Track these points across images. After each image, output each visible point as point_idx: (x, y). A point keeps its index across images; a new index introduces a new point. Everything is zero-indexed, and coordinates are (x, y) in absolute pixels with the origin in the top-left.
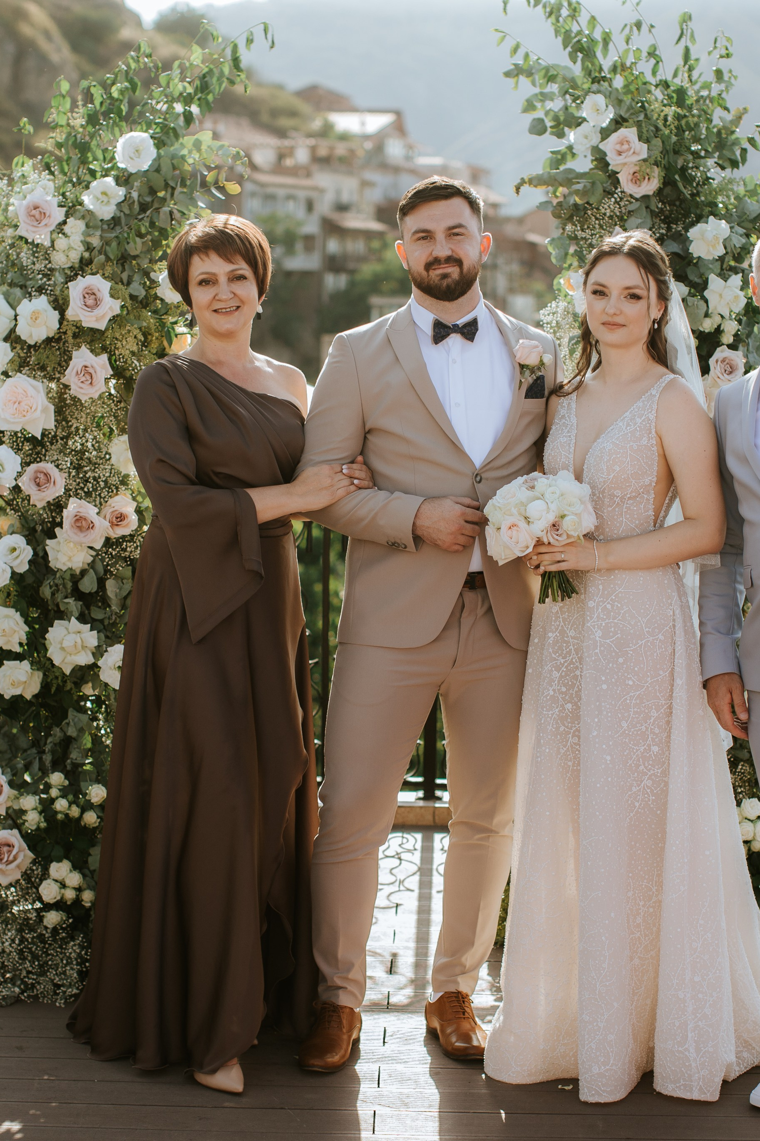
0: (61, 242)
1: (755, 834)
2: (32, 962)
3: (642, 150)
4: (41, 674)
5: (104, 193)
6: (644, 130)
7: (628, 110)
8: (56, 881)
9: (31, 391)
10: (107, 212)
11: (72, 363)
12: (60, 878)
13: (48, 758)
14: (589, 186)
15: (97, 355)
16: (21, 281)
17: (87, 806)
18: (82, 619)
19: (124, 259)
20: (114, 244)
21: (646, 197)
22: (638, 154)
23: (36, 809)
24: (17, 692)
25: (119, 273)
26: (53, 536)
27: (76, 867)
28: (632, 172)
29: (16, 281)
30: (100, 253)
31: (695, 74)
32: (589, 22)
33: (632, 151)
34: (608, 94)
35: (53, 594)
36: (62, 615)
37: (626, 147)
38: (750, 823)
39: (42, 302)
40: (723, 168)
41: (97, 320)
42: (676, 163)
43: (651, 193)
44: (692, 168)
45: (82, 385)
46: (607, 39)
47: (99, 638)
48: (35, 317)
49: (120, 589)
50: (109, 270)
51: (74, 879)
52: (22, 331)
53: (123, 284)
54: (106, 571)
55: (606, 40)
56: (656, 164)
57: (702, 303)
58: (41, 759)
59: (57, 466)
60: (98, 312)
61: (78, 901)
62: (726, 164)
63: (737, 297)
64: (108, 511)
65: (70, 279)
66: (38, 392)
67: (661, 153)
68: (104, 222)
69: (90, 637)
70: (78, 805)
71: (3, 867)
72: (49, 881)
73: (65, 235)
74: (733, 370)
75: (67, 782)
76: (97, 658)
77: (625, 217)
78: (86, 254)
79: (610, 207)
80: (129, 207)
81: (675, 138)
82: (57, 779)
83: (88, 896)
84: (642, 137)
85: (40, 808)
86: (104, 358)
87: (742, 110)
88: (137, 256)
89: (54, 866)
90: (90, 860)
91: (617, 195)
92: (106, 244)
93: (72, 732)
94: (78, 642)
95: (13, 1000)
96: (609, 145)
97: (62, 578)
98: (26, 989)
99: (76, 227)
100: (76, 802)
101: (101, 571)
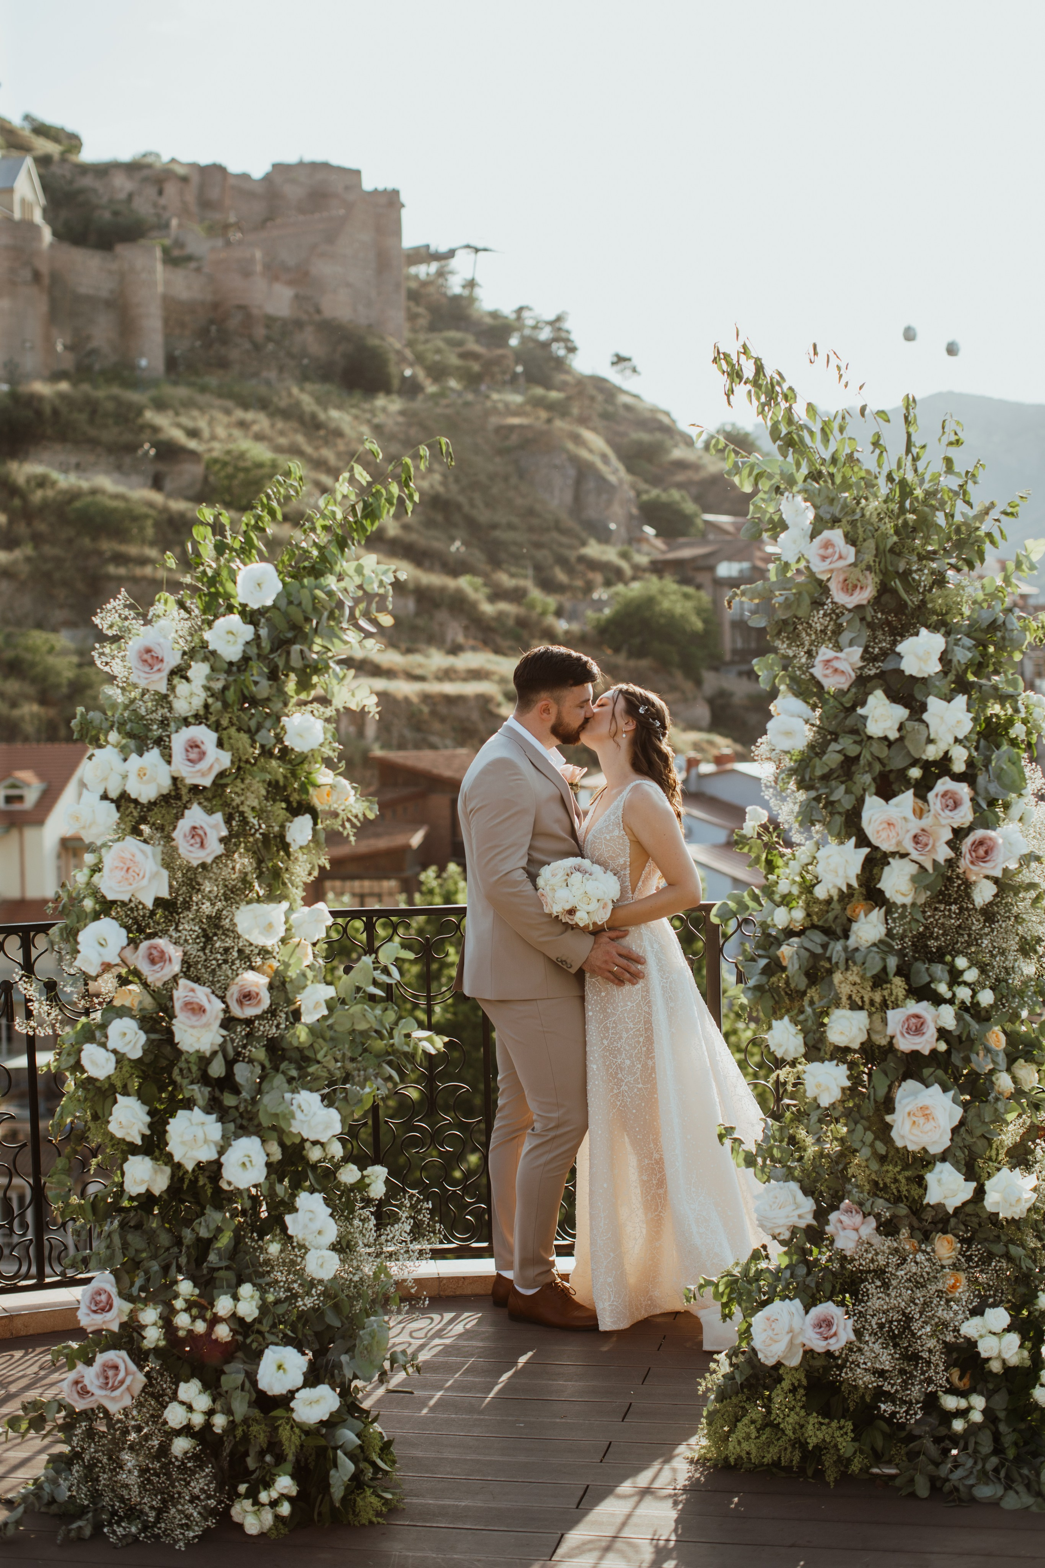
0: (182, 688)
1: (999, 1351)
3: (850, 552)
4: (168, 1170)
5: (230, 633)
7: (840, 508)
8: (182, 1403)
9: (139, 857)
10: (232, 652)
11: (182, 822)
12: (187, 1400)
13: (183, 1260)
14: (792, 598)
15: (210, 812)
16: (139, 732)
17: (216, 1320)
18: (214, 1106)
20: (235, 688)
21: (859, 607)
22: (845, 559)
23: (155, 1324)
24: (142, 1190)
25: (246, 719)
27: (206, 1387)
28: (841, 578)
29: (135, 732)
30: (219, 698)
31: (921, 465)
33: (836, 556)
36: (188, 1104)
37: (830, 551)
40: (958, 570)
41: (203, 775)
42: (898, 566)
43: (865, 602)
44: (916, 571)
45: (190, 848)
46: (826, 429)
47: (225, 1132)
48: (141, 774)
49: (252, 1072)
51: (203, 1402)
52: (132, 791)
53: (248, 731)
54: (236, 1054)
56: (869, 568)
57: (922, 727)
60: (203, 765)
61: (208, 1426)
63: (959, 720)
65: (181, 728)
66: (147, 857)
67: (876, 556)
68: (231, 664)
69: (213, 1128)
70: (205, 1320)
71: (108, 1393)
72: (175, 1404)
73: (187, 679)
74: (956, 805)
75: (197, 1291)
76: (221, 1153)
77: (838, 630)
78: (210, 701)
79: (818, 620)
80: (259, 646)
81: (895, 539)
82: (186, 1288)
83: (220, 1421)
84: (851, 540)
85: (160, 1323)
86: (218, 817)
87: (987, 504)
88: (268, 699)
89: (183, 1386)
90: (223, 1378)
91: (828, 607)
92: (225, 688)
93: (204, 1233)
94: (200, 1136)
95: (130, 1540)
96: (813, 550)
97: (187, 1062)
98: (145, 1528)
99: (199, 671)
100: (202, 1316)
101: (231, 1053)
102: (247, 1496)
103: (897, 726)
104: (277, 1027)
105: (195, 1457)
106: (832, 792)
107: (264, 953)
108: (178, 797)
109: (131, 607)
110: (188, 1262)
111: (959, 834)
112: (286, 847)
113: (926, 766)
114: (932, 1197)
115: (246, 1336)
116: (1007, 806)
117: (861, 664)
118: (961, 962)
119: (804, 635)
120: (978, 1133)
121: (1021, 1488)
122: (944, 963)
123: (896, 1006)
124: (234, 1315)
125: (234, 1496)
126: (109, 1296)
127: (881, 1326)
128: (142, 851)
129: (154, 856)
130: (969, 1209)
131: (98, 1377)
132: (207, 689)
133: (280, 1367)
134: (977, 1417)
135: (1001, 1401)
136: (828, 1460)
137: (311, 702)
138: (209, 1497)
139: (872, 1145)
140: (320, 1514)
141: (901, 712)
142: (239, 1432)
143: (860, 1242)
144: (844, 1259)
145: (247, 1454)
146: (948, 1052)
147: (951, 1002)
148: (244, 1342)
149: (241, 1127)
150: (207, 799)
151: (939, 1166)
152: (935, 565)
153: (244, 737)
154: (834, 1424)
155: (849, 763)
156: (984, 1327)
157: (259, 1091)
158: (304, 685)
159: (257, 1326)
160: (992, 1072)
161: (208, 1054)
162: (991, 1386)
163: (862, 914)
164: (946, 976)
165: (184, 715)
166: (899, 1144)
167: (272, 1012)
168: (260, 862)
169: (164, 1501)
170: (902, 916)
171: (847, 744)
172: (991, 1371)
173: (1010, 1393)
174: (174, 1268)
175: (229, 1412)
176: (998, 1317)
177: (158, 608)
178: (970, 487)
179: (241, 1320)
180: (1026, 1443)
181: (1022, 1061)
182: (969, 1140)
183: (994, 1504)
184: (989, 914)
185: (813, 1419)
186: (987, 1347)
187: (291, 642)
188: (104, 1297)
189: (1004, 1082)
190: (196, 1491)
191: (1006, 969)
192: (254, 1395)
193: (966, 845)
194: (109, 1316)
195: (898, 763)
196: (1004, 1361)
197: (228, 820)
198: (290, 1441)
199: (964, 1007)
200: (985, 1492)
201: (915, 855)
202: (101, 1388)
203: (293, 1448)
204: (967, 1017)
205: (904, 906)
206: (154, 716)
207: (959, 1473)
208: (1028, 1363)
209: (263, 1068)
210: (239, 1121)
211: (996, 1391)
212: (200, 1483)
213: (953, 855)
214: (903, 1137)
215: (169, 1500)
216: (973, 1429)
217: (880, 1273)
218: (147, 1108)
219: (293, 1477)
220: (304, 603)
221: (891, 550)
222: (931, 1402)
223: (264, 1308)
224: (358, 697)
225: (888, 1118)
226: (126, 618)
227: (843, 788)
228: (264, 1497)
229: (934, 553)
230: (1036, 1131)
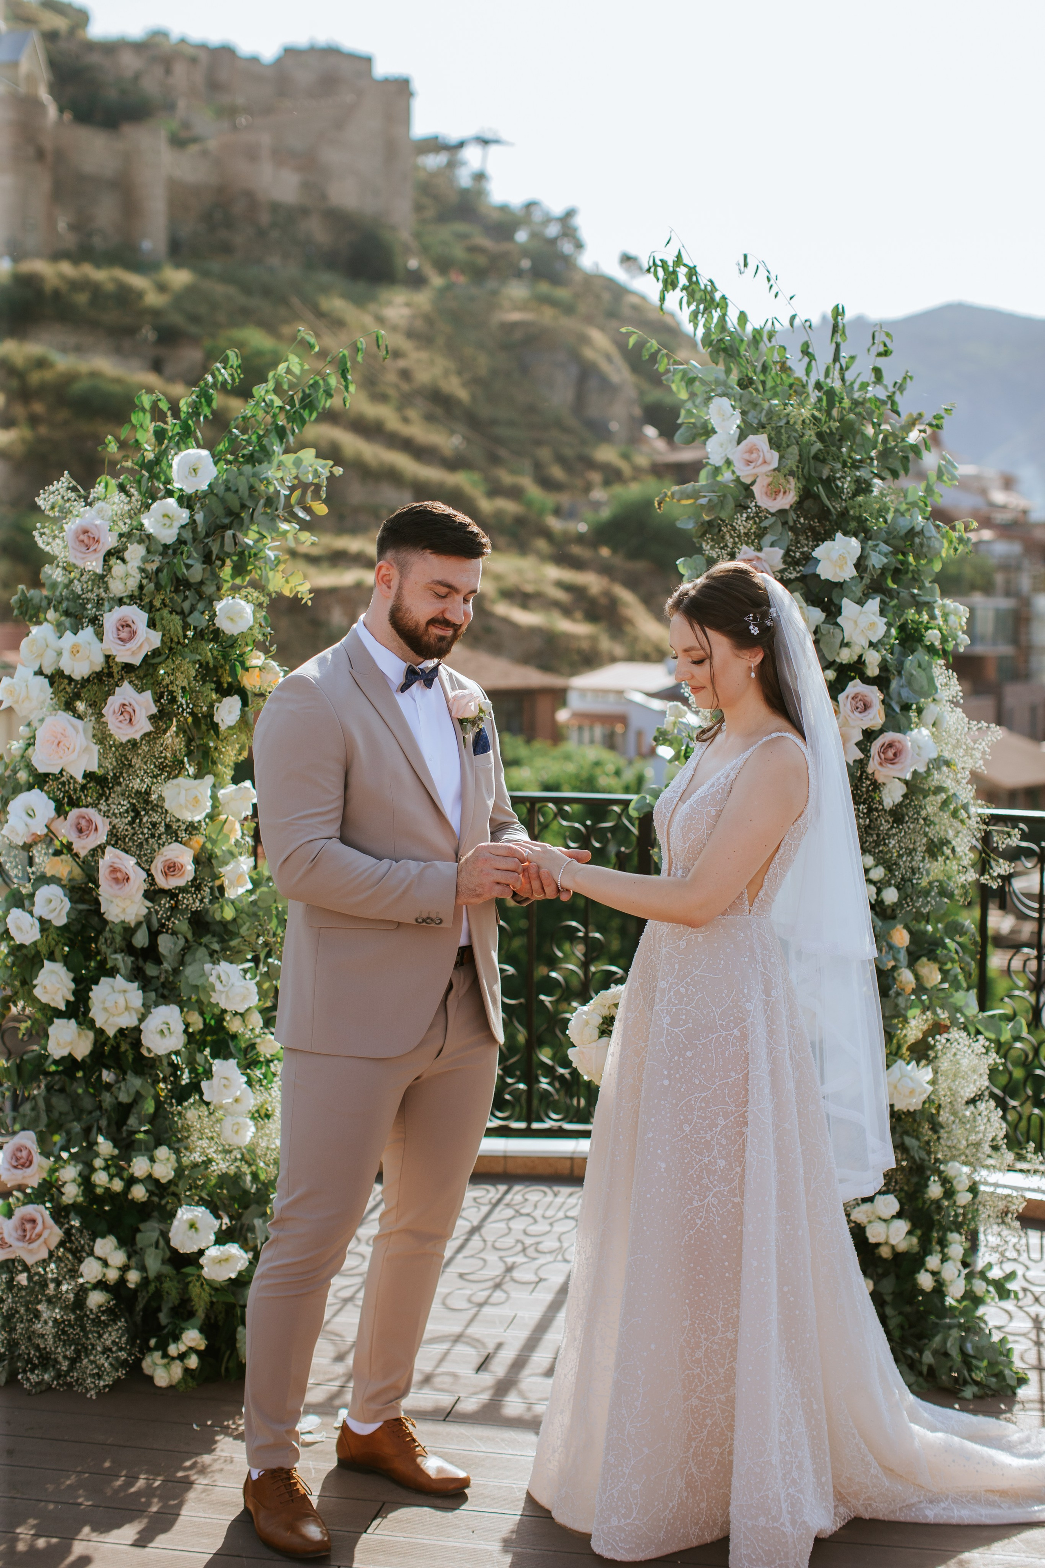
0: (118, 568)
1: (888, 1237)
2: (68, 1347)
3: (774, 457)
4: (91, 1035)
5: (166, 516)
6: (784, 437)
7: (767, 414)
8: (99, 1258)
9: (70, 731)
10: (168, 536)
11: (112, 699)
12: (102, 1256)
13: (103, 1123)
14: (716, 500)
15: (141, 690)
17: (131, 1181)
18: (137, 975)
21: (782, 512)
22: (769, 464)
23: (74, 1181)
24: (66, 1053)
25: (179, 601)
27: (121, 1244)
28: (765, 482)
29: (71, 610)
30: (152, 580)
32: (739, 319)
33: (761, 460)
34: (738, 397)
36: (112, 973)
37: (754, 456)
38: (883, 1224)
40: (883, 479)
41: (133, 653)
42: (821, 472)
43: (787, 507)
44: (839, 479)
45: (120, 725)
46: (758, 337)
47: (146, 1000)
48: (75, 651)
49: (175, 944)
51: (118, 1258)
52: (66, 668)
53: (182, 613)
54: (160, 926)
56: (792, 473)
57: (838, 630)
60: (133, 645)
61: (122, 1281)
62: (887, 474)
63: (873, 625)
66: (77, 732)
67: (800, 462)
68: (166, 547)
69: (135, 995)
70: (122, 1179)
71: (26, 1245)
72: (91, 1259)
73: (123, 561)
74: (866, 707)
75: (116, 1152)
76: (141, 1020)
77: (761, 534)
78: (145, 582)
79: (742, 523)
80: (194, 530)
81: (819, 445)
82: (105, 1148)
83: (133, 1277)
84: (775, 444)
85: (79, 1180)
86: (148, 694)
87: (915, 415)
88: (202, 583)
89: (99, 1242)
90: (139, 1236)
91: (752, 510)
92: (159, 570)
93: (124, 1098)
94: (122, 1002)
95: (44, 1387)
96: (737, 454)
97: (112, 932)
98: (58, 1376)
99: (135, 552)
100: (119, 1175)
101: (155, 925)
102: (156, 1348)
103: (813, 629)
104: (201, 901)
105: (109, 1311)
107: (192, 828)
108: (110, 675)
109: (74, 489)
110: (109, 1125)
111: (869, 735)
112: (215, 727)
113: (841, 668)
115: (161, 1197)
116: (920, 711)
117: (783, 566)
119: (728, 537)
124: (150, 1176)
125: (146, 1350)
126: (30, 1153)
128: (73, 726)
129: (85, 731)
131: (16, 1230)
132: (142, 570)
133: (190, 1224)
135: (889, 1284)
137: (246, 587)
138: (121, 1349)
140: (227, 1369)
141: (817, 615)
142: (152, 1288)
145: (159, 1309)
148: (159, 1204)
149: (163, 996)
150: (138, 678)
152: (858, 474)
153: (177, 618)
156: (873, 1213)
157: (182, 963)
158: (239, 570)
159: (173, 1188)
160: (894, 968)
161: (133, 925)
162: (880, 1270)
165: (119, 595)
167: (196, 885)
168: (189, 741)
169: (77, 1352)
172: (880, 1257)
173: (898, 1277)
174: (95, 1130)
175: (143, 1268)
176: (888, 1205)
177: (98, 490)
178: (898, 397)
179: (157, 1181)
180: (911, 1326)
181: (924, 959)
184: (897, 815)
186: (875, 1233)
187: (225, 527)
188: (24, 1154)
189: (905, 978)
190: (108, 1343)
191: (912, 869)
192: (168, 1254)
193: (876, 746)
194: (29, 1171)
196: (893, 1247)
197: (157, 699)
198: (200, 1299)
202: (18, 1240)
203: (202, 1304)
206: (89, 595)
208: (916, 1249)
209: (187, 941)
210: (161, 990)
211: (884, 1275)
212: (111, 1336)
213: (862, 756)
215: (82, 1351)
218: (72, 975)
219: (201, 1331)
220: (241, 489)
221: (816, 457)
223: (179, 1171)
224: (292, 584)
226: (69, 500)
228: (173, 1350)
229: (861, 461)
230: (938, 1028)
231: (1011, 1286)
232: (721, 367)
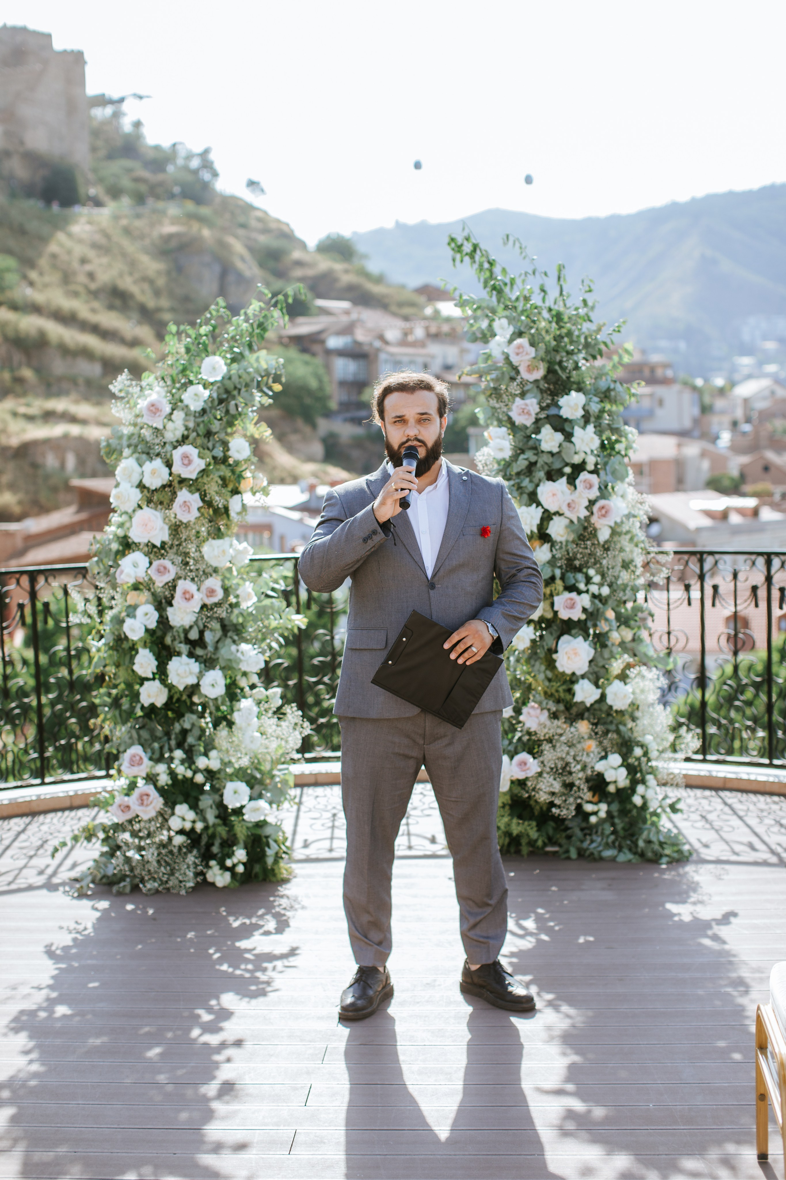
0: (170, 425)
1: (616, 779)
2: (165, 868)
3: (532, 351)
4: (167, 690)
5: (196, 395)
8: (179, 817)
9: (153, 518)
10: (198, 406)
11: (177, 500)
12: (182, 815)
13: (173, 743)
14: (500, 375)
15: (193, 493)
16: (146, 450)
17: (197, 770)
18: (191, 655)
19: (209, 434)
20: (202, 426)
21: (536, 381)
22: (530, 354)
23: (165, 772)
25: (206, 443)
26: (171, 605)
27: (191, 808)
28: (527, 365)
29: (143, 450)
30: (193, 431)
31: (568, 303)
32: (501, 272)
33: (526, 352)
34: (508, 317)
35: (172, 641)
36: (179, 654)
37: (521, 350)
38: (613, 771)
39: (158, 463)
40: (587, 360)
41: (191, 473)
42: (555, 358)
43: (540, 378)
44: (566, 361)
45: (184, 513)
47: (200, 668)
48: (153, 472)
49: (213, 637)
50: (199, 441)
51: (191, 815)
52: (147, 482)
53: (208, 449)
54: (205, 626)
55: (512, 282)
56: (542, 360)
57: (572, 445)
58: (169, 744)
59: (173, 563)
60: (191, 468)
61: (193, 830)
62: (589, 358)
63: (592, 440)
64: (203, 588)
65: (175, 448)
66: (159, 518)
67: (545, 353)
68: (197, 412)
69: (195, 667)
70: (191, 769)
71: (143, 809)
72: (174, 817)
73: (173, 421)
74: (591, 487)
75: (185, 756)
76: (199, 679)
77: (524, 393)
78: (187, 432)
79: (514, 388)
80: (212, 402)
81: (554, 343)
82: (179, 754)
83: (199, 826)
84: (532, 344)
85: (168, 772)
86: (197, 495)
87: (602, 324)
89: (178, 808)
90: (200, 803)
91: (519, 380)
92: (196, 426)
93: (187, 726)
94: (186, 670)
95: (154, 891)
96: (510, 349)
97: (178, 632)
98: (162, 884)
99: (179, 416)
100: (190, 767)
101: (201, 626)
102: (216, 865)
103: (558, 445)
104: (226, 612)
105: (187, 846)
106: (522, 482)
109: (131, 380)
110: (177, 742)
111: (592, 503)
112: (228, 513)
113: (574, 467)
114: (578, 698)
115: (212, 780)
116: (614, 488)
117: (538, 411)
118: (591, 572)
119: (504, 396)
120: (601, 664)
121: (626, 850)
122: (583, 573)
123: (558, 594)
124: (207, 768)
125: (208, 867)
126: (141, 758)
127: (552, 769)
128: (154, 515)
130: (596, 706)
132: (184, 426)
133: (235, 792)
134: (603, 814)
135: (615, 807)
136: (524, 841)
139: (544, 672)
141: (559, 437)
142: (210, 831)
143: (540, 724)
144: (529, 733)
145: (212, 844)
146: (586, 620)
147: (587, 592)
148: (211, 784)
149: (210, 666)
150: (191, 486)
151: (581, 682)
152: (574, 358)
154: (526, 823)
155: (532, 465)
156: (607, 765)
157: (219, 647)
159: (222, 774)
160: (609, 631)
161: (187, 627)
162: (609, 799)
163: (538, 548)
164: (584, 580)
165: (173, 440)
166: (560, 669)
169: (171, 870)
170: (561, 548)
171: (530, 455)
172: (610, 790)
173: (620, 802)
174: (166, 748)
175: (204, 820)
176: (615, 759)
177: (145, 381)
179: (211, 771)
180: (629, 828)
181: (623, 626)
182: (596, 669)
183: (613, 859)
184: (606, 547)
185: (515, 821)
186: (609, 776)
187: (228, 400)
188: (138, 758)
189: (615, 637)
191: (614, 576)
192: (221, 810)
193: (595, 509)
194: (142, 768)
195: (557, 465)
196: (617, 785)
197: (202, 498)
198: (241, 833)
199: (594, 596)
200: (608, 853)
201: (568, 513)
202: (140, 806)
203: (243, 835)
204: (597, 601)
205: (561, 543)
207: (594, 845)
208: (630, 785)
209: (220, 634)
210: (207, 662)
211: (612, 801)
212: (191, 859)
213: (588, 514)
214: (562, 666)
215: (174, 869)
216: (602, 821)
217: (550, 741)
218: (155, 656)
219: (245, 850)
220: (234, 378)
221: (552, 350)
222: (579, 807)
223: (222, 764)
224: (260, 431)
225: (554, 656)
226: (129, 387)
227: (527, 480)
228: (229, 863)
229: (573, 350)
230: (629, 666)
231: (679, 806)
232: (494, 299)
